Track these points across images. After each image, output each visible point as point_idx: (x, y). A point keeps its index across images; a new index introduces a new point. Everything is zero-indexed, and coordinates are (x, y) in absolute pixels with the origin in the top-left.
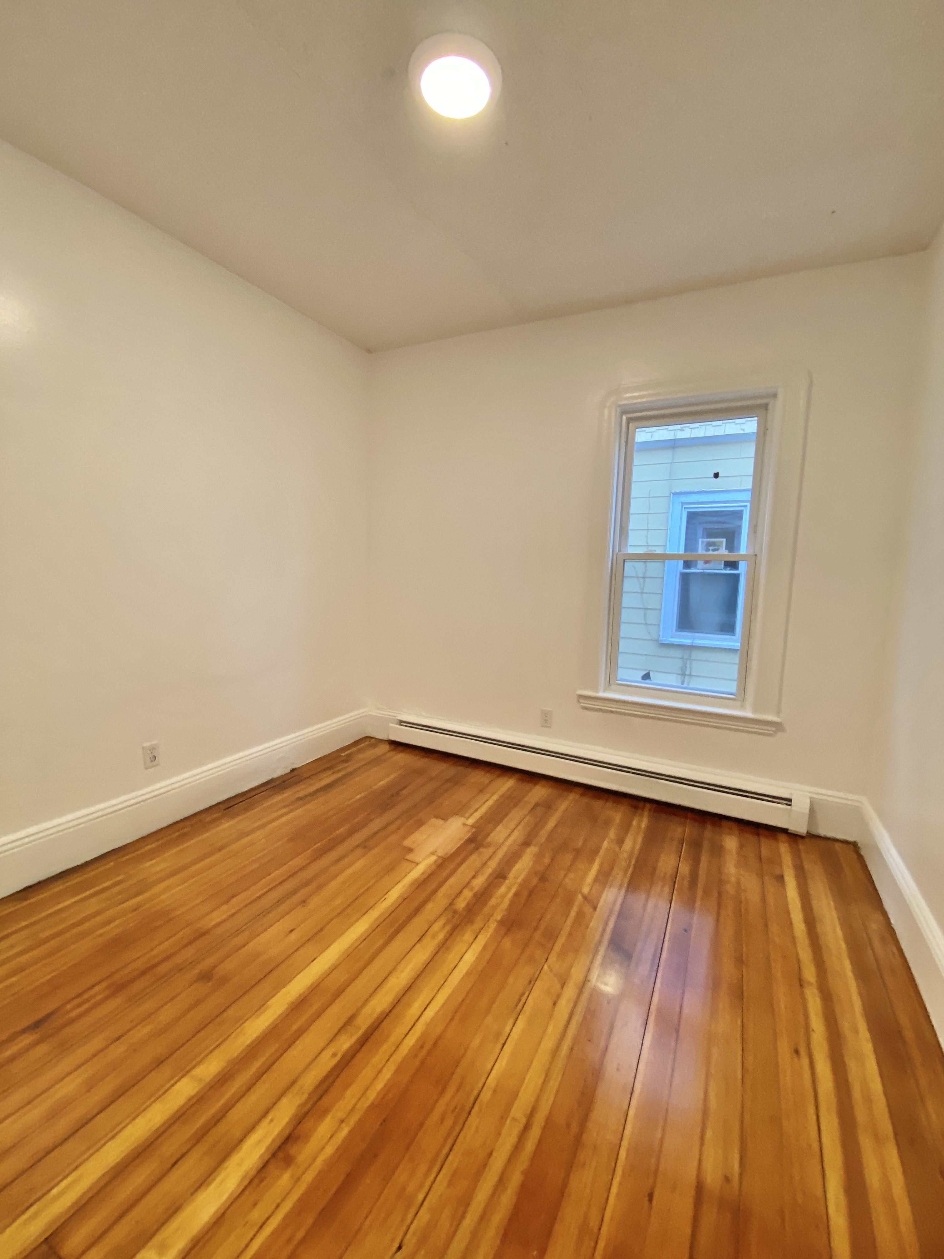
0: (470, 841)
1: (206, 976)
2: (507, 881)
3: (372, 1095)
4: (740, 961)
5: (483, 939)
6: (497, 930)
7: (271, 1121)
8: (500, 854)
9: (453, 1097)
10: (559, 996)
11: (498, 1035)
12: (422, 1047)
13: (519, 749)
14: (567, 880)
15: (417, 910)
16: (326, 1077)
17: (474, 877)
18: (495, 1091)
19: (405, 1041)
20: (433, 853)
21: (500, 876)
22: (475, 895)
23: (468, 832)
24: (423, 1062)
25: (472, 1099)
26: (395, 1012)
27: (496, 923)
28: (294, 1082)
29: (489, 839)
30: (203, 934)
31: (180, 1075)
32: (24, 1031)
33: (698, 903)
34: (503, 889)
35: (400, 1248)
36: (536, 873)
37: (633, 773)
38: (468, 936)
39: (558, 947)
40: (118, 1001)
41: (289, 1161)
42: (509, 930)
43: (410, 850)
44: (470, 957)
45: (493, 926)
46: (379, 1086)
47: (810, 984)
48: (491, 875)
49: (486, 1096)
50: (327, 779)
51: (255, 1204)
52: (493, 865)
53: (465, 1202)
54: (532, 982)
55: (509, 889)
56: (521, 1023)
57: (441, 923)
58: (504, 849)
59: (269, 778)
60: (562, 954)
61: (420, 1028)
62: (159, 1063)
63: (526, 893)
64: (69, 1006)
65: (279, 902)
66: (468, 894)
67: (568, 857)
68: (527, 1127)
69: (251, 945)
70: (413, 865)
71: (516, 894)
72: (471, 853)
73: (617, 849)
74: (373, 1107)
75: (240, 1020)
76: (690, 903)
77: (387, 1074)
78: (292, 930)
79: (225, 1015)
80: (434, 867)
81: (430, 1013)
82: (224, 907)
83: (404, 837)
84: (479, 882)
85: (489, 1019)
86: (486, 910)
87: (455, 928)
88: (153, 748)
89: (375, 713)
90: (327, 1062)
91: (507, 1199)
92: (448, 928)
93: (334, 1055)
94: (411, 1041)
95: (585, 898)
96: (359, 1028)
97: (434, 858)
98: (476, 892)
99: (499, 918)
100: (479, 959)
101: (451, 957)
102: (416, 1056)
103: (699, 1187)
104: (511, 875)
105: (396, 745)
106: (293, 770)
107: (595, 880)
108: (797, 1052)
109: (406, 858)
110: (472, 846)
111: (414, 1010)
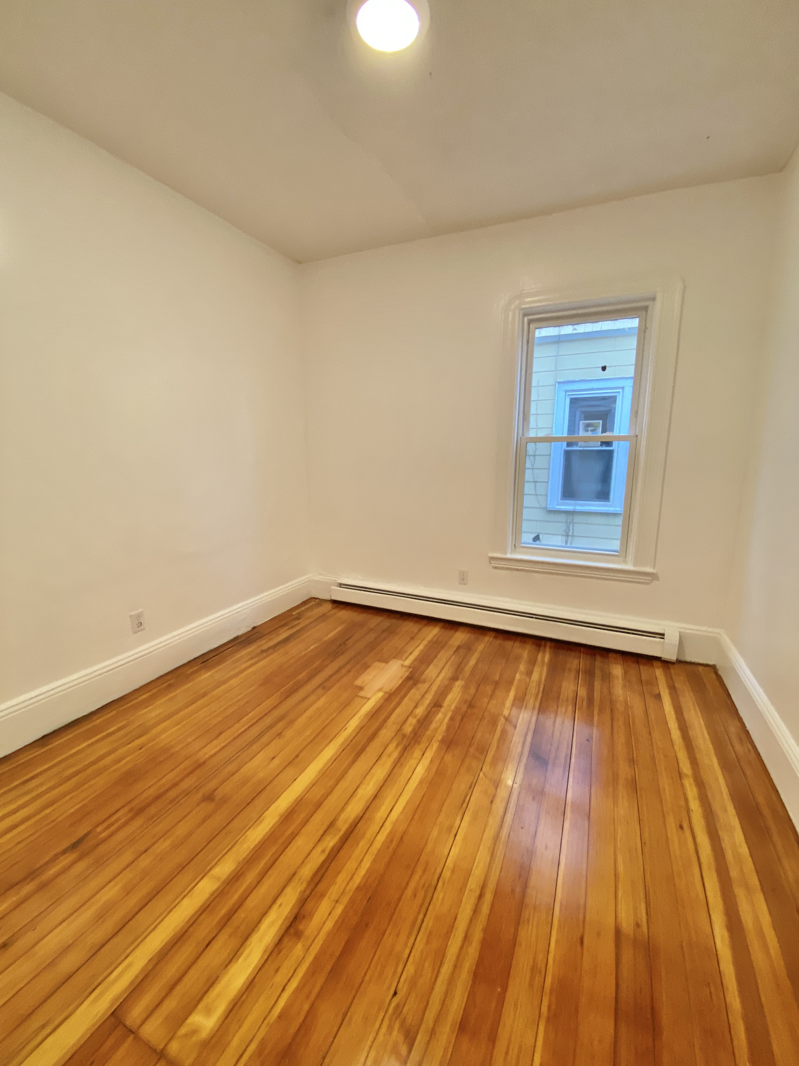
0: (409, 678)
1: (209, 798)
2: (443, 709)
3: (357, 880)
4: (632, 761)
5: (429, 755)
6: (439, 749)
7: (280, 905)
8: (434, 688)
9: (421, 877)
10: (494, 796)
11: (450, 828)
12: (392, 841)
13: (441, 603)
14: (490, 706)
15: (374, 735)
16: (319, 869)
17: (416, 707)
18: (453, 871)
19: (378, 837)
20: (380, 690)
21: (437, 705)
22: (418, 721)
23: (406, 671)
24: (394, 852)
25: (436, 877)
26: (367, 816)
27: (438, 743)
28: (294, 874)
29: (423, 676)
30: (200, 765)
31: (201, 876)
32: (64, 852)
33: (596, 718)
34: (440, 716)
35: (395, 993)
36: (466, 702)
37: (536, 618)
38: (417, 753)
39: (489, 758)
40: (139, 822)
41: (298, 935)
42: (449, 747)
43: (361, 688)
44: (420, 770)
45: (435, 745)
46: (362, 872)
47: (687, 776)
48: (429, 705)
49: (447, 874)
50: (284, 633)
51: (277, 970)
52: (429, 697)
53: (441, 955)
54: (472, 787)
55: (445, 715)
56: (467, 818)
57: (393, 745)
58: (437, 683)
59: (235, 635)
60: (494, 763)
61: (388, 827)
62: (182, 868)
63: (459, 718)
64: (99, 829)
65: (260, 735)
66: (412, 721)
67: (489, 689)
68: (481, 896)
69: (242, 770)
70: (366, 700)
71: (452, 719)
72: (410, 688)
73: (528, 680)
74: (359, 889)
75: (243, 830)
76: (589, 719)
77: (366, 864)
78: (274, 758)
79: (229, 827)
80: (382, 701)
81: (395, 815)
82: (215, 742)
83: (356, 678)
84: (420, 711)
85: (442, 817)
86: (429, 733)
87: (405, 748)
88: (138, 617)
89: (317, 577)
90: (317, 858)
91: (473, 951)
92: (400, 748)
93: (323, 851)
94: (381, 838)
95: (507, 719)
96: (340, 831)
97: (381, 694)
98: (419, 719)
99: (440, 738)
100: (428, 771)
101: (406, 771)
102: (388, 847)
103: (618, 932)
104: (446, 704)
105: (338, 604)
106: (254, 628)
107: (513, 705)
108: (681, 827)
109: (358, 695)
110: (410, 683)
111: (382, 813)
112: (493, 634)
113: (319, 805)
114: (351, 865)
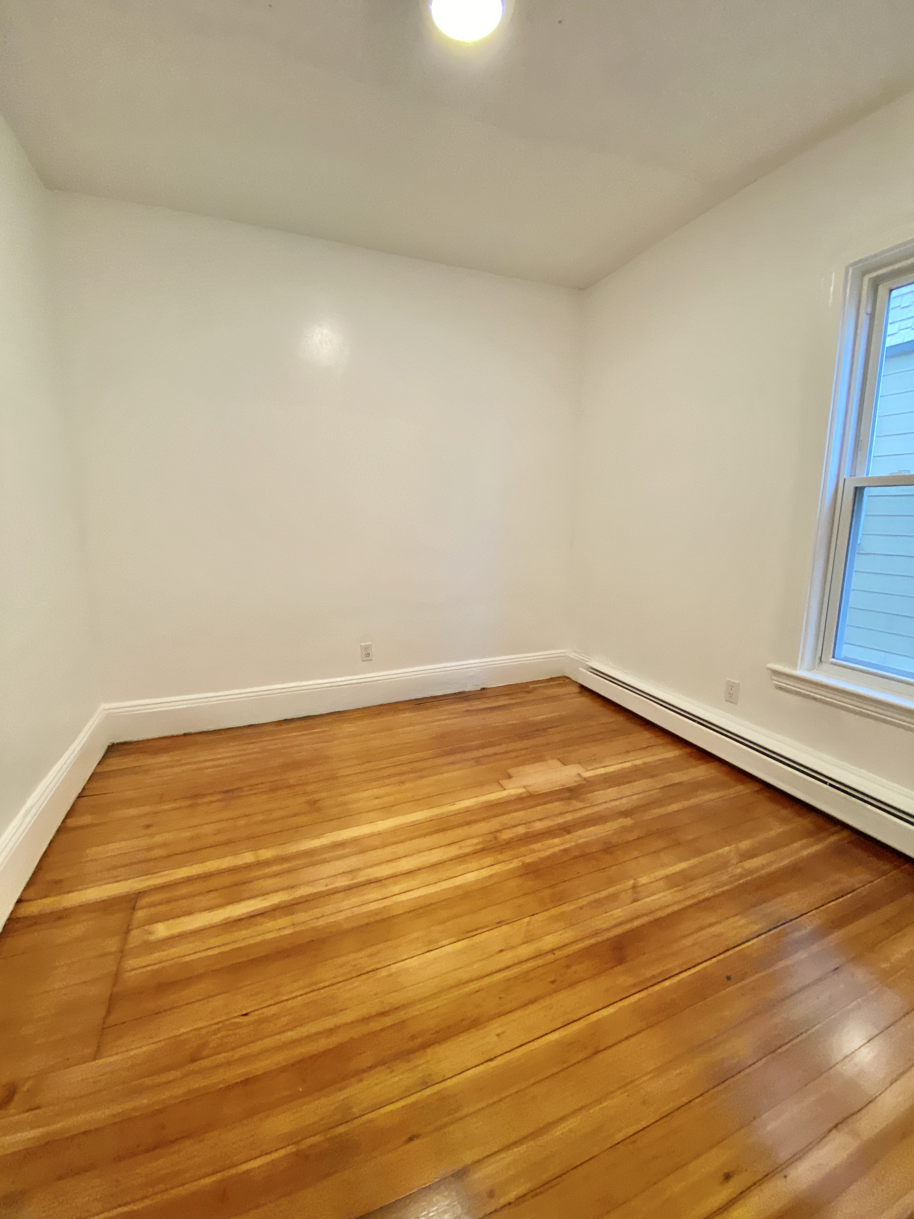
0: (570, 790)
1: (312, 803)
2: (568, 837)
3: (321, 922)
5: (496, 869)
6: (514, 870)
7: (265, 899)
8: (586, 812)
9: (361, 958)
10: (511, 948)
11: (433, 941)
12: (377, 914)
14: (631, 863)
15: (468, 823)
16: (310, 895)
17: (541, 820)
18: (391, 975)
19: (371, 905)
20: (525, 787)
21: (566, 829)
22: (527, 834)
23: (576, 782)
25: (372, 968)
26: (384, 882)
27: (521, 863)
28: (294, 887)
29: (590, 795)
30: (333, 778)
31: (252, 849)
32: (221, 792)
34: (556, 841)
35: (246, 1015)
36: (606, 843)
38: (488, 860)
39: (553, 912)
40: (266, 796)
42: (527, 874)
43: (510, 777)
44: (471, 877)
45: (515, 864)
46: (331, 919)
48: (559, 824)
49: (382, 974)
50: (502, 702)
51: (218, 936)
52: (569, 817)
53: (300, 1022)
54: (501, 923)
55: (563, 844)
56: (460, 946)
57: (475, 841)
58: (596, 809)
59: (461, 690)
60: (553, 920)
61: (387, 902)
63: (575, 854)
64: (247, 789)
65: (389, 776)
66: (520, 831)
67: (658, 844)
68: (383, 1014)
70: (501, 789)
71: (565, 851)
72: (561, 799)
73: (734, 861)
74: (314, 929)
75: (305, 837)
77: (342, 916)
78: (379, 798)
79: (299, 829)
80: (515, 798)
81: (404, 897)
82: (358, 767)
83: (515, 766)
84: (539, 826)
85: (439, 928)
86: (524, 849)
87: (483, 850)
88: (367, 648)
89: (573, 655)
92: (479, 847)
95: (634, 887)
96: (354, 879)
97: (521, 791)
98: (530, 832)
99: (527, 861)
100: (477, 881)
104: (577, 834)
105: (584, 689)
106: (484, 689)
107: (667, 877)
108: (728, 1177)
109: (501, 782)
110: (567, 795)
111: (396, 889)
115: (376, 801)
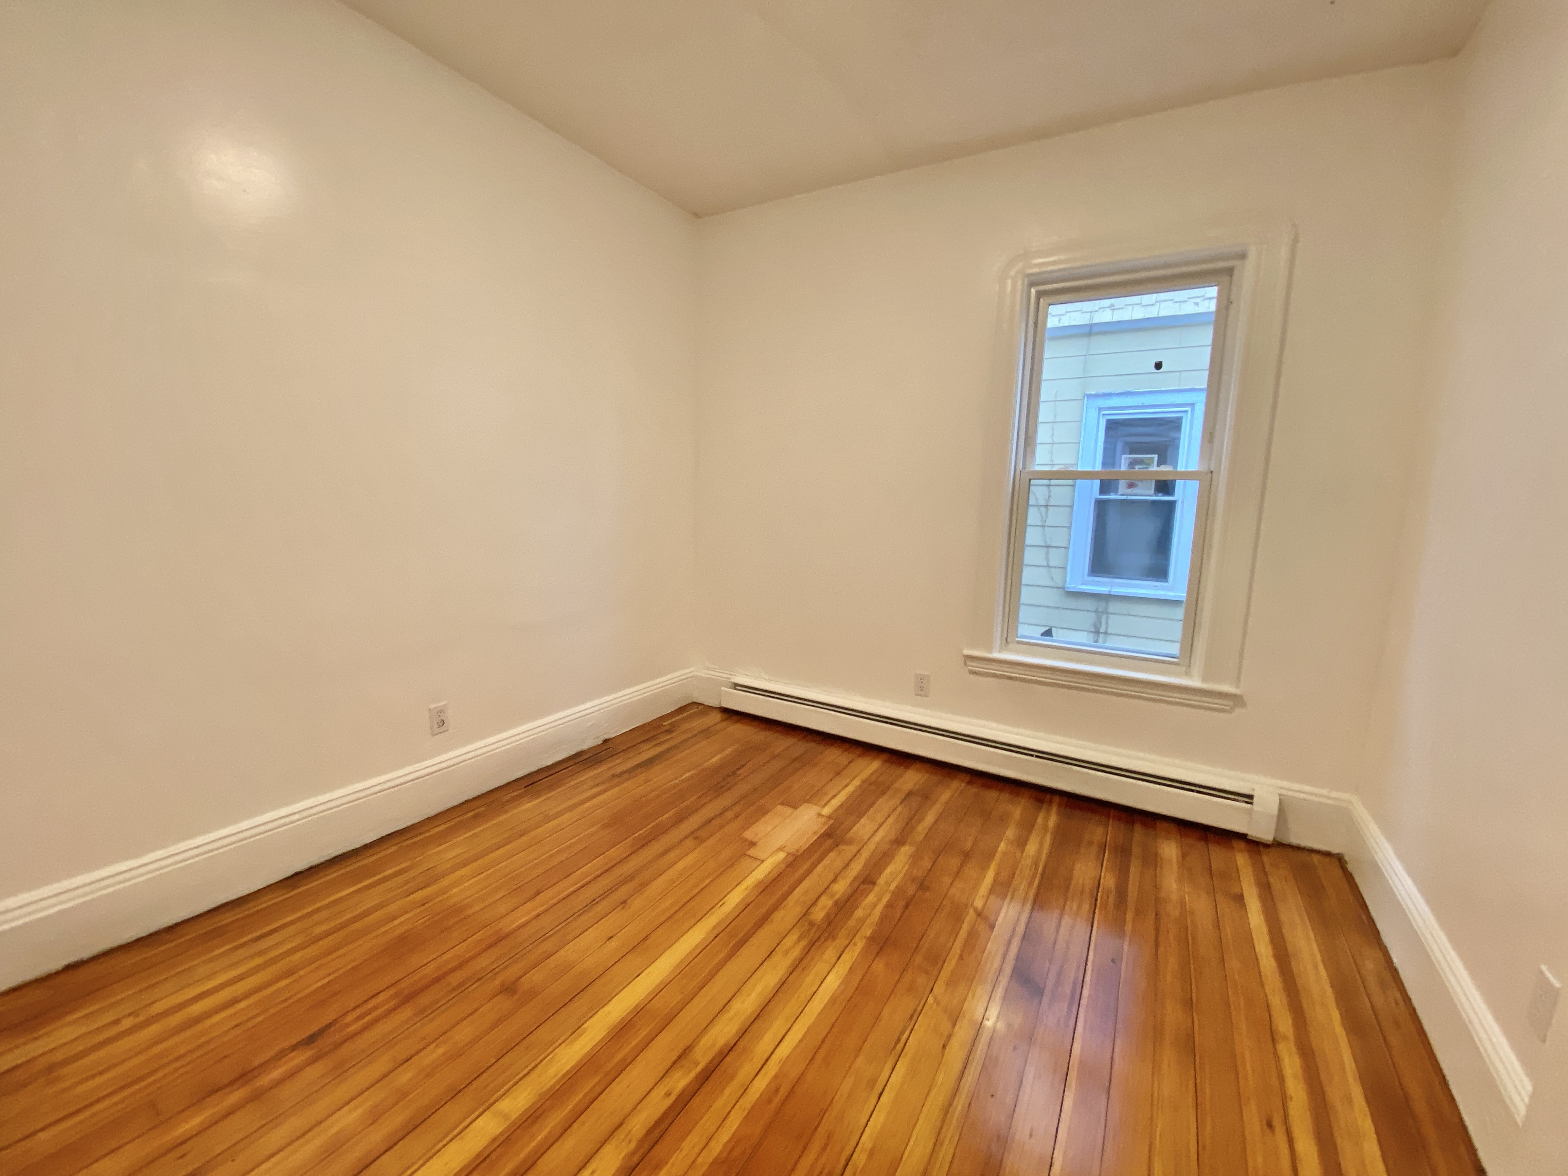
0: (827, 835)
1: (509, 989)
2: (876, 888)
3: (717, 1148)
4: (1189, 1004)
5: (849, 959)
6: (866, 950)
8: (865, 854)
9: (817, 1159)
10: (949, 1037)
11: (873, 1082)
12: (777, 1090)
13: (887, 723)
14: (953, 891)
15: (764, 919)
16: (658, 1123)
17: (834, 881)
18: (871, 1154)
19: (756, 1082)
20: (781, 849)
21: (867, 880)
22: (836, 903)
23: (824, 824)
24: (778, 1111)
25: (843, 1162)
26: (741, 1044)
27: (864, 941)
28: (619, 1126)
29: (850, 834)
30: (504, 937)
31: (481, 1109)
32: (294, 1048)
33: (1129, 927)
34: (871, 898)
36: (913, 880)
37: (1037, 756)
38: (829, 954)
39: (945, 975)
40: (406, 1012)
42: (881, 949)
43: (753, 844)
44: (833, 982)
45: (860, 944)
46: (724, 1136)
47: (1285, 1038)
48: (855, 879)
49: (860, 1158)
50: (646, 753)
52: (856, 867)
54: (914, 1017)
55: (880, 899)
56: (901, 1068)
57: (794, 936)
58: (871, 846)
59: (577, 750)
60: (952, 983)
61: (772, 1068)
62: (455, 1093)
63: (902, 904)
64: (349, 1018)
65: (594, 902)
66: (826, 903)
67: (954, 862)
69: (562, 952)
70: (758, 862)
71: (889, 905)
72: (829, 851)
73: (1018, 854)
74: (718, 1162)
75: (552, 1045)
76: (1117, 924)
77: (733, 1124)
78: (611, 937)
79: (532, 1038)
80: (784, 866)
81: (784, 1050)
82: (529, 905)
83: (745, 828)
84: (841, 888)
85: (860, 1062)
86: (851, 923)
87: (812, 944)
88: (441, 711)
89: (703, 673)
90: (658, 1104)
92: (803, 943)
93: (668, 1094)
94: (761, 1084)
95: (979, 914)
96: (697, 1064)
97: (781, 855)
98: (838, 899)
99: (868, 933)
100: (844, 984)
101: (810, 979)
102: (770, 1101)
104: (882, 880)
105: (730, 714)
106: (606, 741)
107: (991, 891)
108: (1270, 1125)
109: (747, 853)
110: (830, 841)
111: (765, 1044)
112: (967, 778)
113: (669, 1020)
114: (707, 1123)
115: (614, 943)
